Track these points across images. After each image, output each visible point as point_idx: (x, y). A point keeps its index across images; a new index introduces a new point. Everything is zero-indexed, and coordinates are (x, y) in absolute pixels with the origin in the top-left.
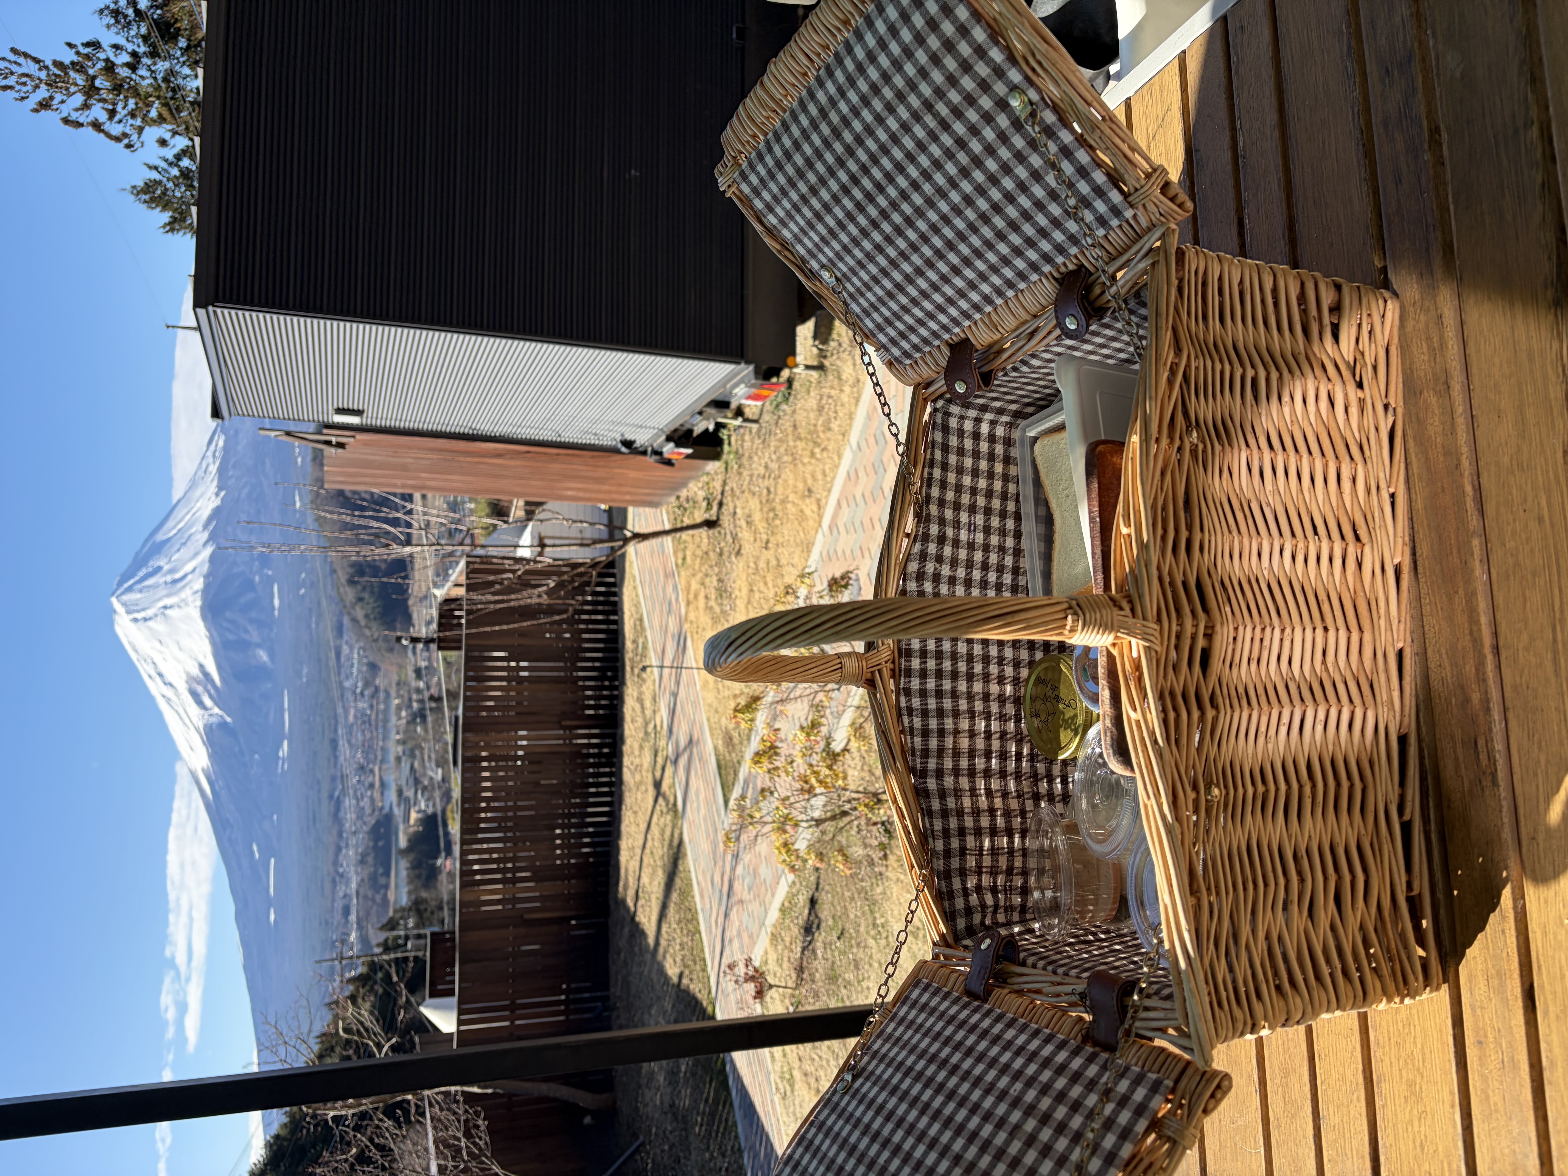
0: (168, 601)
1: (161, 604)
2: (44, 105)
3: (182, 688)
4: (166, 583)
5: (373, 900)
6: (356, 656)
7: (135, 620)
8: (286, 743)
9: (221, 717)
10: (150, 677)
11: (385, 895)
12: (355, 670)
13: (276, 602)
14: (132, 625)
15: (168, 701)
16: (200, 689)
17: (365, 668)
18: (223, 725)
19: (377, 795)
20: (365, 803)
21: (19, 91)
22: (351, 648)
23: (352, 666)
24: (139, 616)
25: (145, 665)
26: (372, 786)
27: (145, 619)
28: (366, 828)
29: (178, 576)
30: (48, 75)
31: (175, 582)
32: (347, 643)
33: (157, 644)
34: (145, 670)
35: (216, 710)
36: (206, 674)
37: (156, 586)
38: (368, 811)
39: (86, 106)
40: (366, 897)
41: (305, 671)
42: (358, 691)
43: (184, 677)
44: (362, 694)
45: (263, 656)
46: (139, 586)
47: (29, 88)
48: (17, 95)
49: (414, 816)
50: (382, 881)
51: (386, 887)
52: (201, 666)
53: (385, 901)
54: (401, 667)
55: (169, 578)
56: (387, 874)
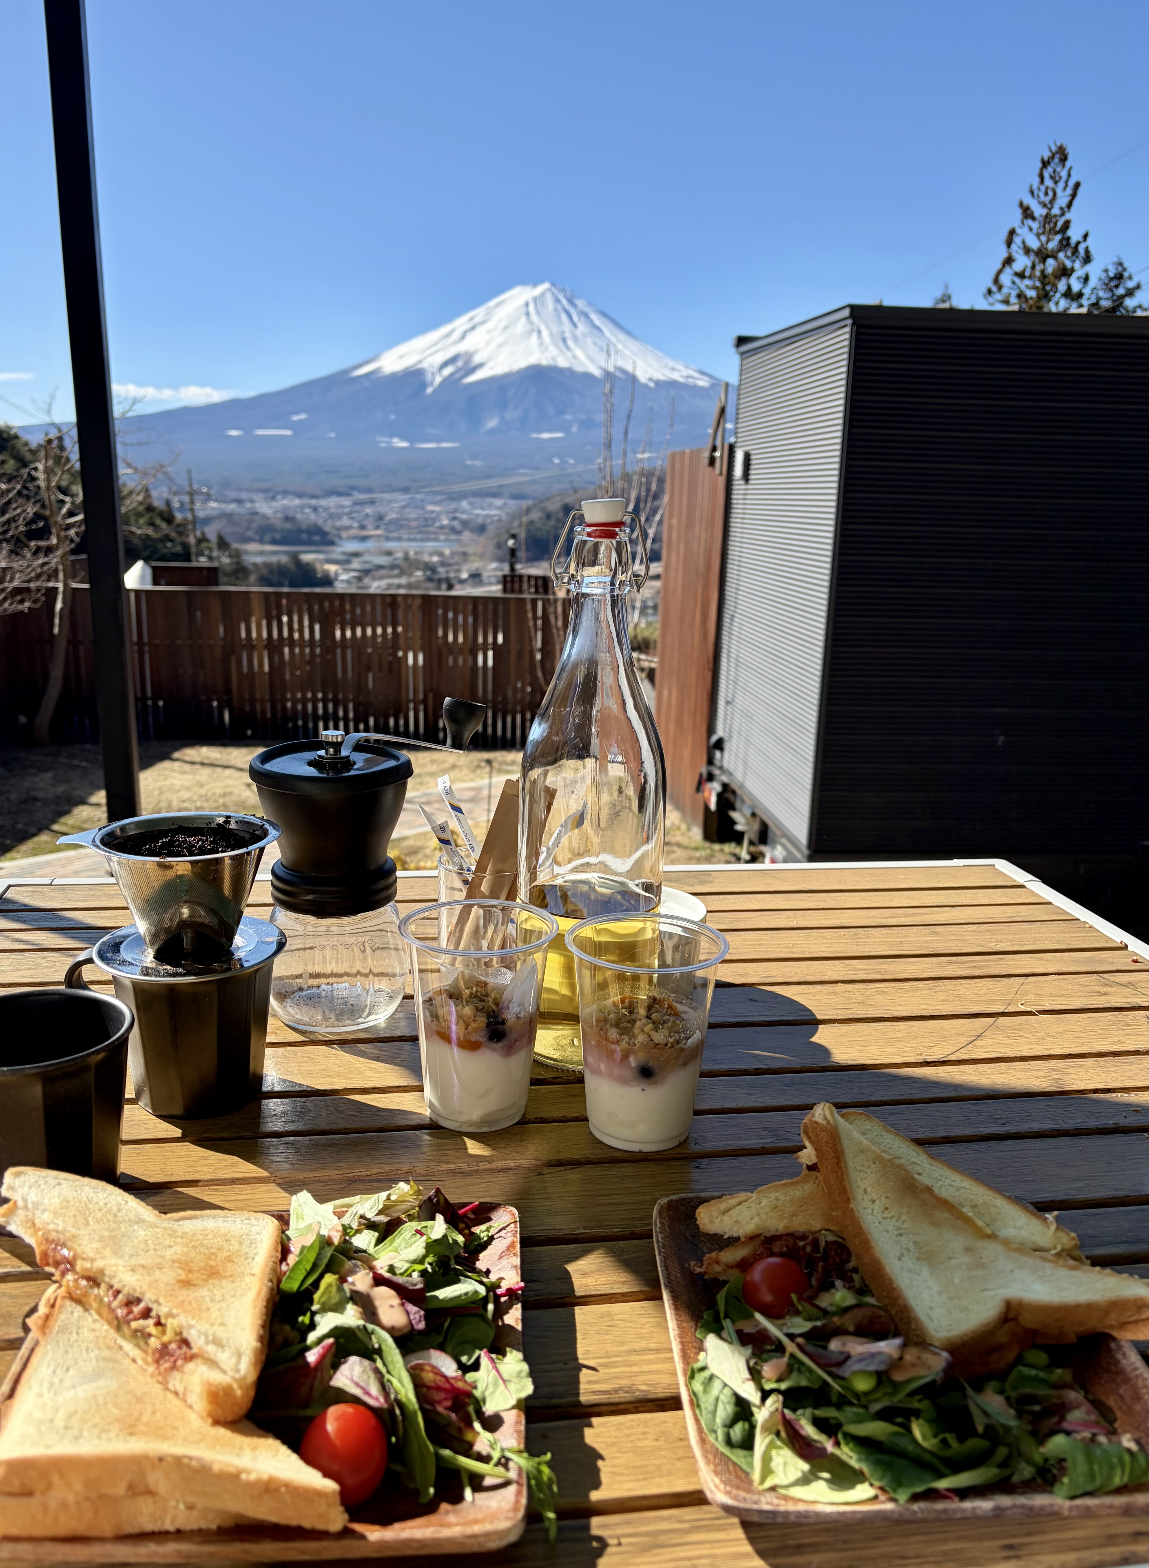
0: (545, 334)
1: (543, 328)
2: (1027, 213)
3: (463, 347)
4: (563, 332)
5: (248, 529)
6: (493, 512)
7: (527, 305)
8: (405, 444)
9: (432, 384)
10: (472, 318)
11: (253, 540)
12: (477, 511)
13: (546, 436)
14: (521, 302)
15: (448, 335)
16: (460, 363)
17: (480, 521)
18: (424, 385)
19: (353, 532)
20: (346, 521)
21: (1039, 189)
22: (500, 508)
23: (483, 509)
24: (531, 308)
25: (482, 314)
26: (363, 527)
27: (528, 314)
28: (320, 522)
29: (570, 343)
30: (1055, 216)
31: (564, 340)
32: (505, 504)
33: (503, 324)
34: (479, 313)
35: (438, 380)
36: (474, 370)
37: (560, 322)
38: (338, 524)
39: (1027, 251)
40: (251, 521)
41: (478, 463)
42: (458, 515)
43: (472, 349)
44: (455, 518)
45: (492, 423)
46: (559, 308)
47: (1043, 198)
48: (1035, 187)
49: (332, 568)
50: (267, 538)
51: (261, 541)
52: (480, 366)
53: (247, 540)
54: (482, 556)
55: (568, 335)
56: (274, 542)
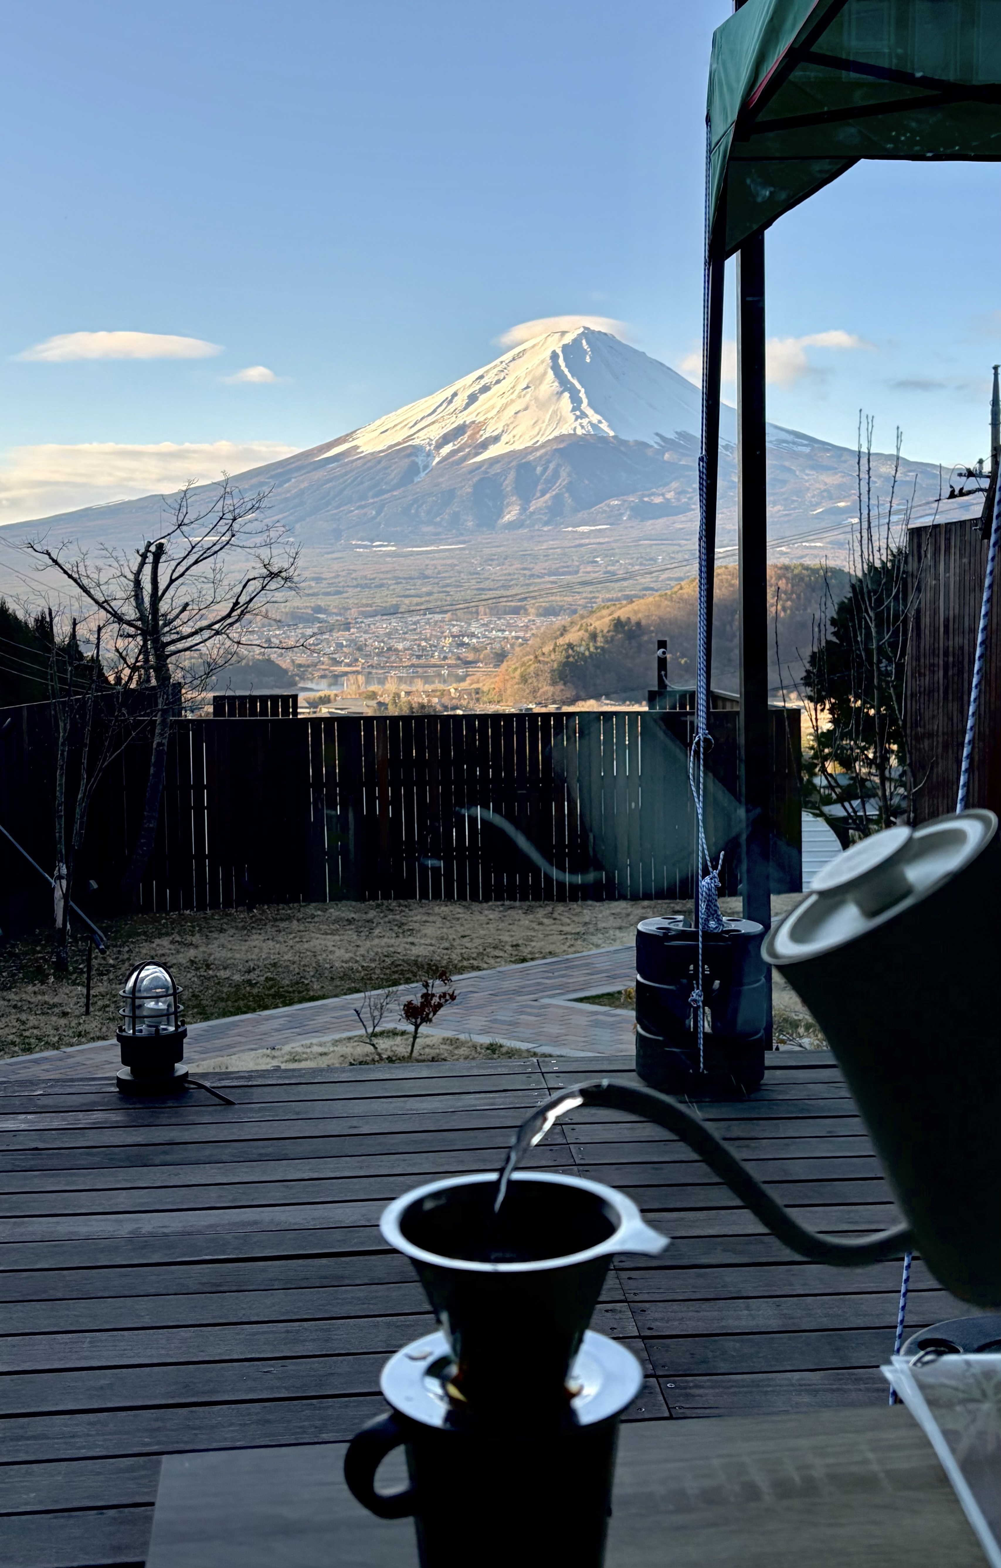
0: (582, 394)
1: (578, 387)
3: (466, 417)
6: (514, 634)
7: (554, 356)
8: (390, 550)
9: (428, 467)
10: (481, 377)
12: (494, 634)
13: (586, 528)
14: (548, 353)
15: (448, 401)
16: (464, 438)
17: (497, 646)
18: (416, 468)
19: (322, 670)
22: (525, 628)
23: (500, 630)
25: (495, 371)
26: (335, 662)
32: (532, 622)
33: (523, 384)
34: (489, 371)
35: (436, 460)
36: (484, 446)
41: (492, 569)
42: (466, 640)
43: (480, 419)
44: (463, 644)
45: (511, 515)
52: (495, 439)
